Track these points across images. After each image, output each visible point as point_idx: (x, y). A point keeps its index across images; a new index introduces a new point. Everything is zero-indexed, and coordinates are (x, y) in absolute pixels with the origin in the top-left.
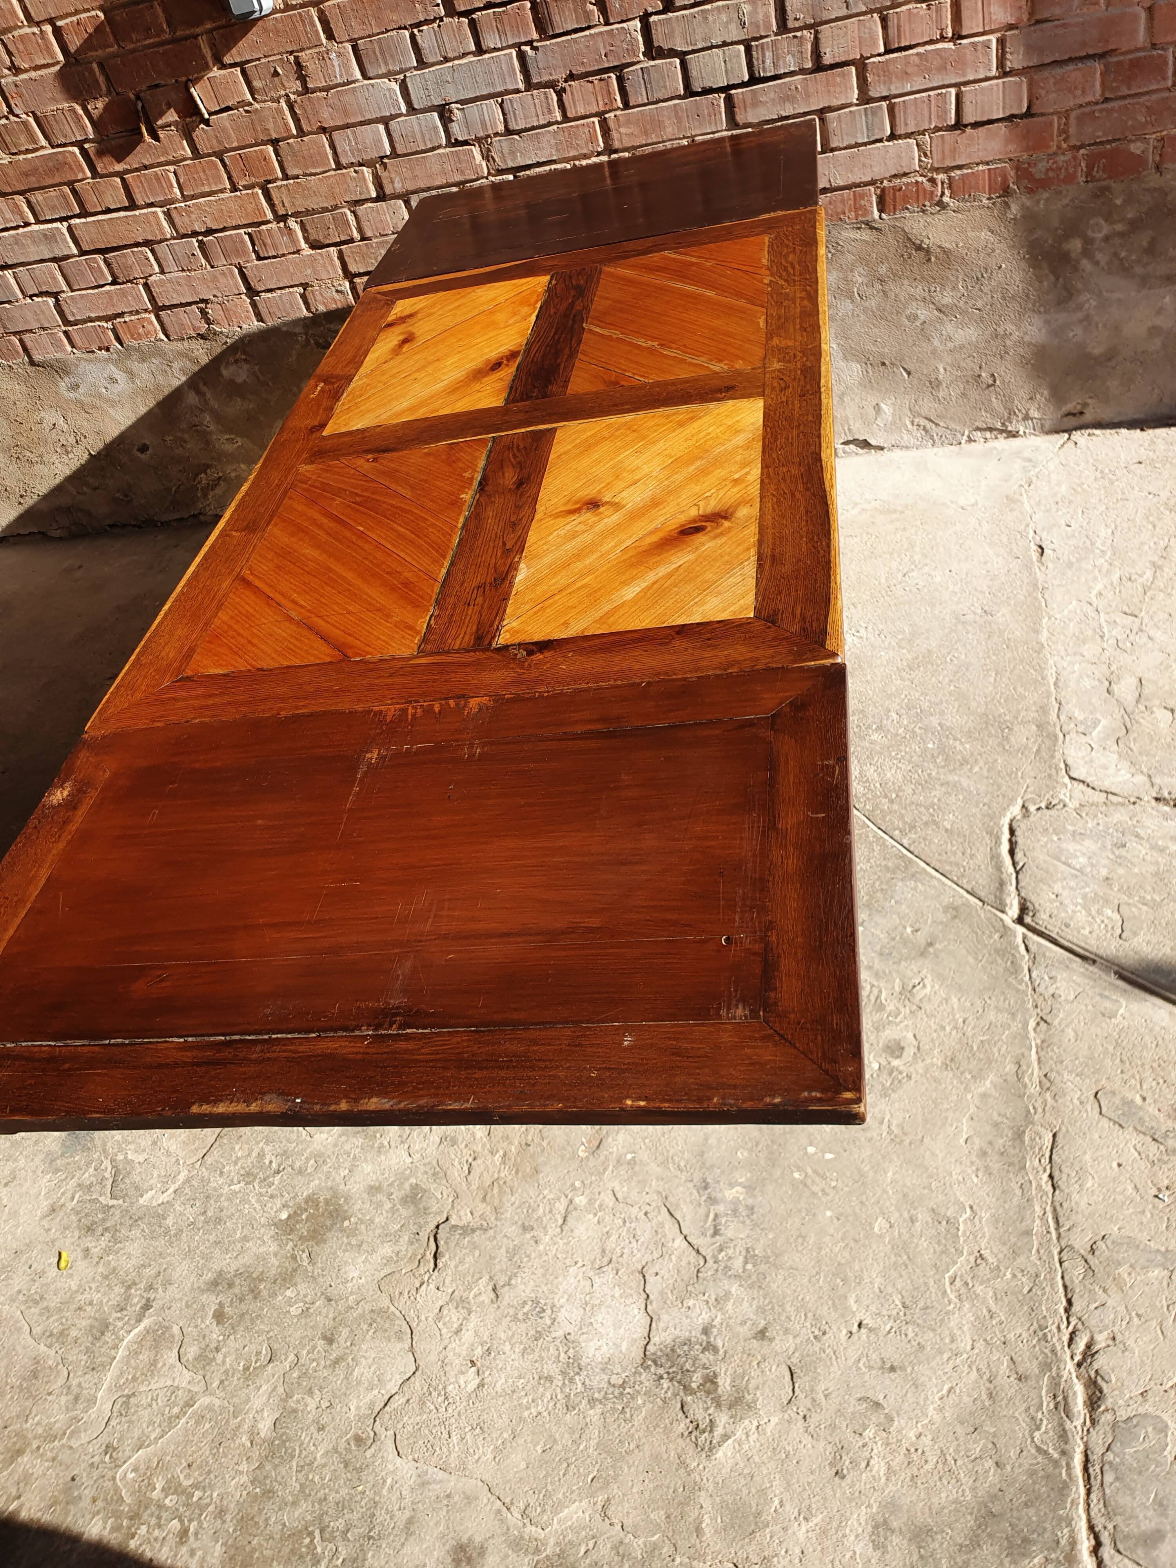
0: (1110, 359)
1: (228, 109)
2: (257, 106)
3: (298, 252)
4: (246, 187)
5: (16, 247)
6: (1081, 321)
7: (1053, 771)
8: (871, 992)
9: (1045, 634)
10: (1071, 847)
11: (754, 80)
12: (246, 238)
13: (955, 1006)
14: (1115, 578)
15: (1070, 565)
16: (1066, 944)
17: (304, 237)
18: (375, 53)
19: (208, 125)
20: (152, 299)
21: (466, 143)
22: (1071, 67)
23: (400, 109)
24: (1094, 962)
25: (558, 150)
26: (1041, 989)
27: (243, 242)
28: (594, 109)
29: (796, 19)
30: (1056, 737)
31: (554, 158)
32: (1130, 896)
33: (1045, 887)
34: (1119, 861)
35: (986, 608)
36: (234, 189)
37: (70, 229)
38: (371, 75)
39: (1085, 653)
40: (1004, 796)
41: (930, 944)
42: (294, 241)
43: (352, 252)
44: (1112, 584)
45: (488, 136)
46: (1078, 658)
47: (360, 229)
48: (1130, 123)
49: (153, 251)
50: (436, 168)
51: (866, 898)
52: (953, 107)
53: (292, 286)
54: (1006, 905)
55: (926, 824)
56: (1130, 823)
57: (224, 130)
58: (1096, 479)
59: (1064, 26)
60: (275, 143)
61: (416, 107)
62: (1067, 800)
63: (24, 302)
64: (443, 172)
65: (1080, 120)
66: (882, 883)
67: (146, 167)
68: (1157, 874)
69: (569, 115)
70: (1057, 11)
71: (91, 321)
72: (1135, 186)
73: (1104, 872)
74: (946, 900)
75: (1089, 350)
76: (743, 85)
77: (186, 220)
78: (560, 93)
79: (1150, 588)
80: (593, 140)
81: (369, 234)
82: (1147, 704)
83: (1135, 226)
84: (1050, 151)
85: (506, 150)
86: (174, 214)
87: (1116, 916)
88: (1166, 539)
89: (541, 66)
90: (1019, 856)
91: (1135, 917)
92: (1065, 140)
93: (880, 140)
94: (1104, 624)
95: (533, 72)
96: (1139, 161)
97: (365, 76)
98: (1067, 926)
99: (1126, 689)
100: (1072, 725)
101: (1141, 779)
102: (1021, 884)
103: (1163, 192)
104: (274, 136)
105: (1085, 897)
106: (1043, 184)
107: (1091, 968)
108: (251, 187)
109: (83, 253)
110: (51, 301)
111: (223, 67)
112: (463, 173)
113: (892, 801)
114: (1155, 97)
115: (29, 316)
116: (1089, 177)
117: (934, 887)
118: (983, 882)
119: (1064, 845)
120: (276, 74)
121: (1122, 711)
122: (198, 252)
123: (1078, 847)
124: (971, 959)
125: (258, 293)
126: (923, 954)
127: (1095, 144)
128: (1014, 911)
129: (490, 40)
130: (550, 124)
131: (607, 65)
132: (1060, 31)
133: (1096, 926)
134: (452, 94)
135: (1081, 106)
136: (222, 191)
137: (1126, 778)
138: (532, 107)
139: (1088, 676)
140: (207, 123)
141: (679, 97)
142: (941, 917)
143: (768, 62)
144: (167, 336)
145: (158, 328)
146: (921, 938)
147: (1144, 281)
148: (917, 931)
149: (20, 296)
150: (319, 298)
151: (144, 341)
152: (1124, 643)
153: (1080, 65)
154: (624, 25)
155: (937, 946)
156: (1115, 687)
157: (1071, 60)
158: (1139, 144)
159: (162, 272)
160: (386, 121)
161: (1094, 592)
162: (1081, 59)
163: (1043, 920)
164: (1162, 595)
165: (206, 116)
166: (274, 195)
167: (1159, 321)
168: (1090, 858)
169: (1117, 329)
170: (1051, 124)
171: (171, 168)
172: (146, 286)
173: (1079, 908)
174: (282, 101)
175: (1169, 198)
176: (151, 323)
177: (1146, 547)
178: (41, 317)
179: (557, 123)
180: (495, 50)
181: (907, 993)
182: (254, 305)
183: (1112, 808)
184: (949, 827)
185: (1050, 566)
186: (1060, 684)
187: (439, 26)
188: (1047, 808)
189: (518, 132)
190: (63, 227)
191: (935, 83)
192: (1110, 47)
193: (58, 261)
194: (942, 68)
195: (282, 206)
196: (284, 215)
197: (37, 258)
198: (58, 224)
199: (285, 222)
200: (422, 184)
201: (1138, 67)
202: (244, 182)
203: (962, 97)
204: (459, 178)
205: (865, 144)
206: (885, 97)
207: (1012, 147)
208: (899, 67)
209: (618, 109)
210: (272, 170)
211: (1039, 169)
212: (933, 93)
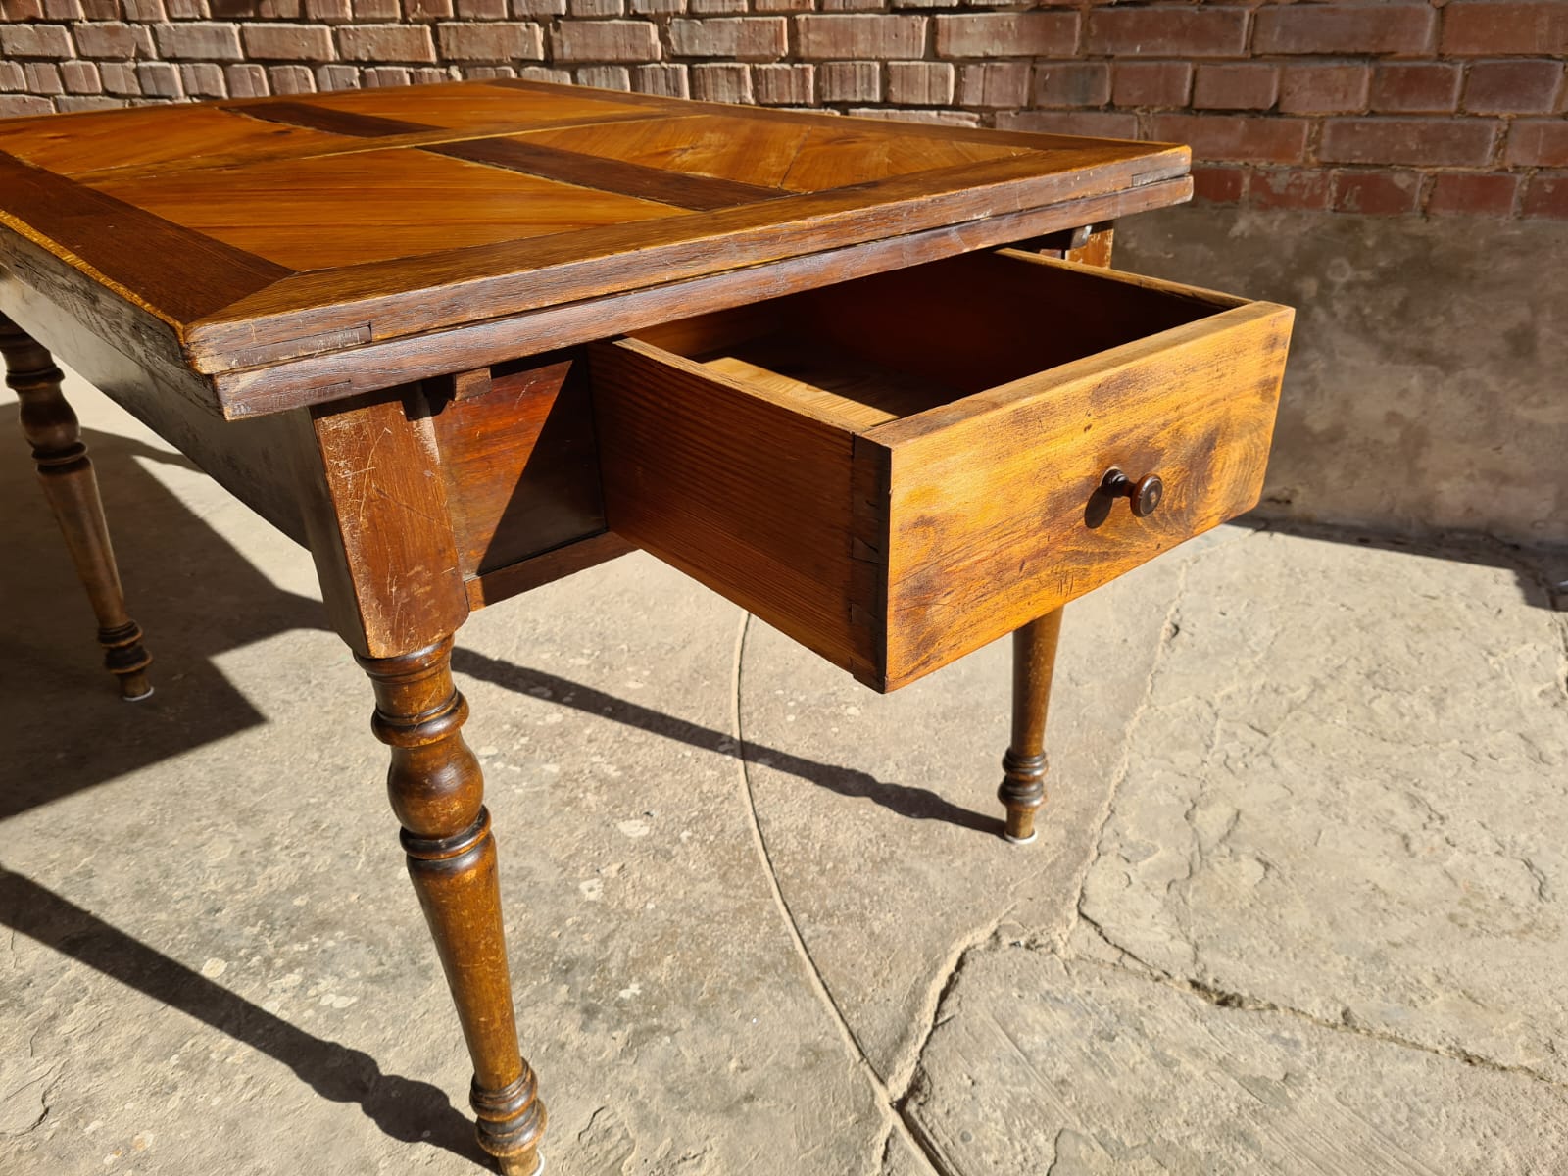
0: (1333, 440)
4: (416, 21)
5: (187, 40)
6: (1303, 384)
7: (1060, 899)
8: (617, 1146)
9: (1135, 723)
10: (1032, 1013)
12: (407, 77)
14: (1257, 685)
15: (1205, 655)
21: (644, 17)
22: (1333, 64)
25: (738, 45)
27: (403, 81)
28: (785, 6)
30: (1086, 853)
31: (734, 53)
32: (1086, 1122)
33: (962, 1063)
34: (1094, 1060)
35: (1074, 675)
37: (241, 32)
39: (1177, 760)
40: (975, 910)
41: (749, 1098)
44: (1250, 689)
45: (668, 14)
46: (1165, 763)
48: (1397, 147)
49: (316, 73)
50: (609, 39)
51: (706, 995)
52: (1188, 85)
54: (891, 1073)
55: (850, 917)
56: (1137, 1005)
58: (1281, 575)
59: (1333, 11)
62: (1061, 944)
63: (186, 100)
64: (616, 46)
65: (1337, 131)
66: (740, 980)
68: (1143, 1100)
69: (757, 7)
72: (1393, 227)
73: (1063, 1069)
74: (813, 1035)
75: (1308, 422)
76: (950, 10)
77: (352, 44)
79: (1298, 707)
80: (777, 40)
82: (1235, 846)
83: (1387, 278)
84: (1293, 163)
85: (684, 34)
86: (342, 36)
87: (1049, 1149)
88: (1344, 658)
90: (951, 1003)
91: (1077, 1161)
92: (1315, 152)
93: (1096, 109)
94: (1218, 733)
96: (1403, 197)
98: (965, 1138)
99: (1213, 820)
100: (1116, 845)
101: (1183, 947)
102: (933, 1047)
103: (1427, 242)
105: (1014, 1099)
106: (1281, 201)
108: (421, 22)
109: (249, 60)
112: (635, 51)
113: (822, 873)
114: (1432, 121)
116: (1340, 206)
117: (808, 1011)
118: (877, 1025)
119: (1023, 1008)
121: (1196, 846)
122: (358, 83)
123: (1043, 1018)
124: (794, 1144)
126: (729, 1110)
127: (1351, 165)
128: (899, 1086)
130: (735, 14)
133: (1010, 1155)
135: (1340, 114)
136: (393, 20)
137: (1161, 938)
139: (1168, 789)
141: (879, 11)
142: (791, 1059)
146: (743, 1083)
147: (1388, 351)
148: (744, 1070)
149: (182, 93)
152: (1235, 763)
153: (1345, 63)
155: (759, 1105)
156: (1198, 813)
157: (1333, 55)
158: (1405, 176)
161: (1222, 693)
162: (1349, 56)
163: (934, 1117)
164: (1311, 719)
166: (442, 33)
167: (1400, 407)
168: (1052, 1040)
169: (1346, 404)
170: (1301, 131)
173: (998, 1114)
175: (1435, 252)
177: (1313, 661)
179: (742, 14)
183: (1120, 975)
184: (877, 930)
185: (1179, 650)
186: (1125, 788)
188: (1028, 946)
189: (702, 17)
190: (235, 28)
191: (1168, 53)
192: (1386, 48)
193: (225, 63)
194: (1180, 35)
195: (448, 49)
196: (448, 60)
197: (205, 56)
198: (230, 25)
199: (447, 67)
200: (592, 55)
201: (1418, 80)
202: (415, 15)
203: (1199, 76)
204: (629, 55)
205: (1078, 109)
206: (1109, 57)
207: (1250, 148)
208: (1129, 24)
209: (810, 11)
210: (444, 8)
211: (1279, 183)
212: (1164, 64)
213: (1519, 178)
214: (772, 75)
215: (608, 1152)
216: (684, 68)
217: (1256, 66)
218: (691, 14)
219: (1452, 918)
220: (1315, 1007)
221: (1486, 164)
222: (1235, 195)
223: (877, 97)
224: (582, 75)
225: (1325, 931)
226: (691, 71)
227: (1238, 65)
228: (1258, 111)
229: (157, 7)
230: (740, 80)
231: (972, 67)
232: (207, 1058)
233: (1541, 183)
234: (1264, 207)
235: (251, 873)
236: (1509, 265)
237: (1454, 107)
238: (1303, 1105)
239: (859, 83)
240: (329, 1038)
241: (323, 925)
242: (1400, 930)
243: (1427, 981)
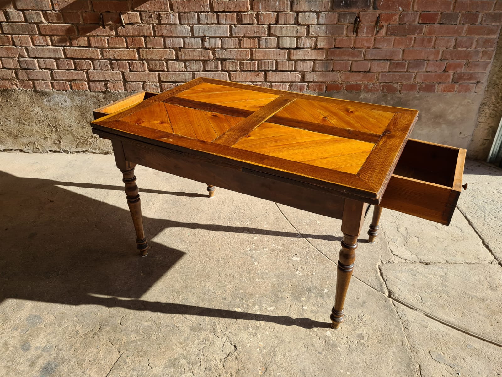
1: (132, 24)
2: (142, 25)
3: (145, 71)
4: (131, 48)
5: (41, 52)
7: (388, 252)
10: (399, 275)
11: (297, 48)
12: (128, 64)
13: (377, 323)
16: (406, 304)
17: (148, 67)
18: (185, 17)
19: (124, 27)
20: (88, 77)
21: (208, 49)
22: (381, 61)
23: (189, 35)
24: (416, 310)
25: (236, 56)
26: (403, 318)
27: (126, 65)
28: (249, 47)
29: (312, 34)
30: (386, 242)
31: (234, 58)
32: (421, 290)
33: (395, 287)
34: (415, 280)
36: (127, 48)
37: (64, 50)
38: (182, 23)
40: (375, 259)
41: (364, 303)
42: (144, 68)
43: (163, 75)
45: (215, 48)
46: (387, 221)
47: (167, 68)
48: (395, 79)
49: (92, 62)
50: (197, 54)
52: (350, 66)
53: (140, 82)
54: (384, 291)
56: (415, 269)
57: (129, 30)
59: (382, 50)
60: (145, 37)
61: (195, 35)
62: (394, 261)
63: (39, 70)
64: (199, 56)
65: (382, 76)
67: (98, 36)
68: (427, 284)
69: (242, 47)
70: (380, 46)
71: (62, 81)
72: (394, 95)
73: (411, 283)
74: (365, 289)
76: (294, 49)
77: (108, 54)
78: (240, 40)
80: (247, 55)
81: (170, 70)
82: (410, 235)
84: (373, 82)
85: (220, 53)
86: (104, 52)
87: (419, 296)
89: (236, 31)
90: (384, 277)
91: (425, 297)
92: (378, 80)
93: (329, 71)
95: (233, 33)
96: (396, 89)
97: (180, 23)
98: (405, 299)
99: (402, 230)
100: (390, 239)
101: (414, 256)
102: (387, 285)
103: (400, 98)
104: (146, 34)
105: (408, 290)
106: (370, 91)
107: (416, 312)
108: (134, 48)
109: (66, 58)
110: (49, 72)
111: (134, 11)
112: (205, 57)
114: (401, 73)
115: (39, 75)
116: (383, 91)
117: (360, 285)
118: (375, 283)
119: (397, 274)
120: (151, 17)
121: (403, 236)
122: (109, 65)
123: (401, 275)
124: (378, 308)
125: (127, 82)
126: (362, 306)
127: (385, 82)
128: (387, 293)
129: (222, 21)
130: (235, 48)
131: (256, 35)
132: (380, 51)
133: (414, 299)
134: (207, 34)
135: (383, 72)
136: (123, 48)
137: (410, 255)
138: (231, 42)
139: (391, 226)
140: (123, 26)
141: (275, 48)
142: (365, 294)
143: (302, 44)
144: (90, 90)
145: (88, 87)
146: (360, 301)
148: (359, 298)
149: (38, 68)
150: (148, 87)
151: (81, 90)
152: (399, 218)
153: (384, 61)
154: (263, 25)
155: (366, 303)
156: (399, 230)
158: (396, 85)
159: (94, 69)
160: (184, 38)
162: (384, 60)
163: (397, 297)
165: (124, 24)
166: (141, 52)
168: (406, 278)
170: (375, 75)
171: (107, 38)
172: (87, 73)
173: (407, 293)
174: (151, 25)
175: (402, 100)
176: (85, 85)
178: (44, 76)
179: (237, 48)
180: (223, 24)
181: (360, 318)
182: (125, 85)
183: (408, 264)
184: (360, 267)
186: (384, 227)
187: (207, 14)
188: (389, 263)
189: (225, 49)
190: (62, 49)
191: (346, 59)
192: (392, 58)
193: (56, 59)
194: (349, 55)
195: (143, 56)
196: (142, 59)
197: (48, 57)
198: (60, 48)
199: (142, 61)
200: (191, 58)
201: (399, 65)
202: (131, 47)
203: (353, 64)
204: (203, 58)
205: (325, 71)
206: (332, 60)
207: (364, 79)
208: (337, 53)
209: (257, 48)
210: (142, 45)
211: (370, 87)
212: (345, 61)
213: (418, 84)
214: (245, 64)
215: (348, 319)
216: (220, 62)
217: (366, 62)
218: (222, 48)
219: (452, 240)
220: (441, 261)
221: (412, 81)
222: (360, 90)
223: (274, 69)
224: (187, 63)
225: (434, 247)
226: (221, 63)
227: (361, 62)
228: (365, 71)
229: (29, 42)
230: (236, 65)
231: (299, 62)
232: (257, 327)
233: (422, 85)
234: (367, 92)
235: (223, 289)
236: (416, 102)
237: (406, 70)
238: (450, 277)
239: (269, 65)
240: (277, 315)
241: (251, 295)
242: (446, 244)
243: (455, 252)
